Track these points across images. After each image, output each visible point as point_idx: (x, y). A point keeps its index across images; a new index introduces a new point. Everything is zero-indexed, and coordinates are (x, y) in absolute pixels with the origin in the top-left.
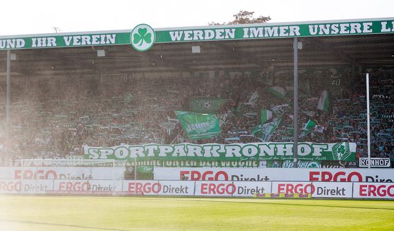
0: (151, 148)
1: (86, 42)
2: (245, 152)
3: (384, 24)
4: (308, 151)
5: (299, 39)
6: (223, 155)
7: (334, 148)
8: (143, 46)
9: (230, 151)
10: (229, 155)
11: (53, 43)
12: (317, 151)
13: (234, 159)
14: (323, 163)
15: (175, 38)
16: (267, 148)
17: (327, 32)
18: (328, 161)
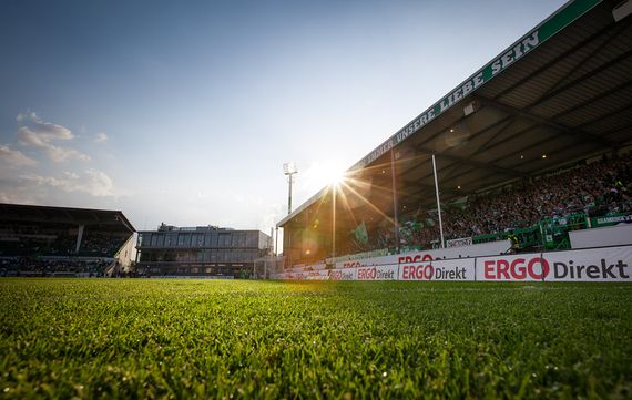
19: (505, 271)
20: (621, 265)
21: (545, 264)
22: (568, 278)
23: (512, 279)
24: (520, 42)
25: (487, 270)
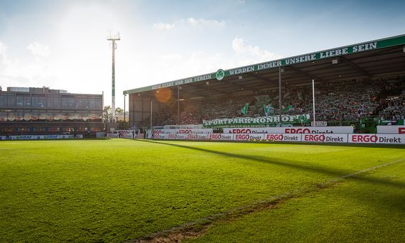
0: (225, 120)
1: (201, 79)
2: (261, 121)
3: (322, 54)
4: (287, 119)
5: (282, 67)
6: (252, 122)
7: (299, 117)
8: (220, 78)
9: (255, 120)
10: (254, 122)
11: (191, 81)
12: (292, 120)
13: (256, 124)
14: (294, 125)
15: (231, 73)
16: (270, 119)
17: (294, 62)
18: (297, 124)
19: (361, 139)
20: (399, 139)
21: (376, 138)
22: (383, 142)
23: (364, 142)
24: (369, 43)
25: (353, 138)
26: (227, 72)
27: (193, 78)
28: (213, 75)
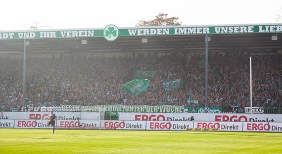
1: (75, 35)
3: (261, 28)
5: (209, 35)
11: (53, 36)
14: (223, 110)
15: (131, 33)
17: (226, 31)
26: (123, 31)
27: (58, 33)
28: (99, 32)
